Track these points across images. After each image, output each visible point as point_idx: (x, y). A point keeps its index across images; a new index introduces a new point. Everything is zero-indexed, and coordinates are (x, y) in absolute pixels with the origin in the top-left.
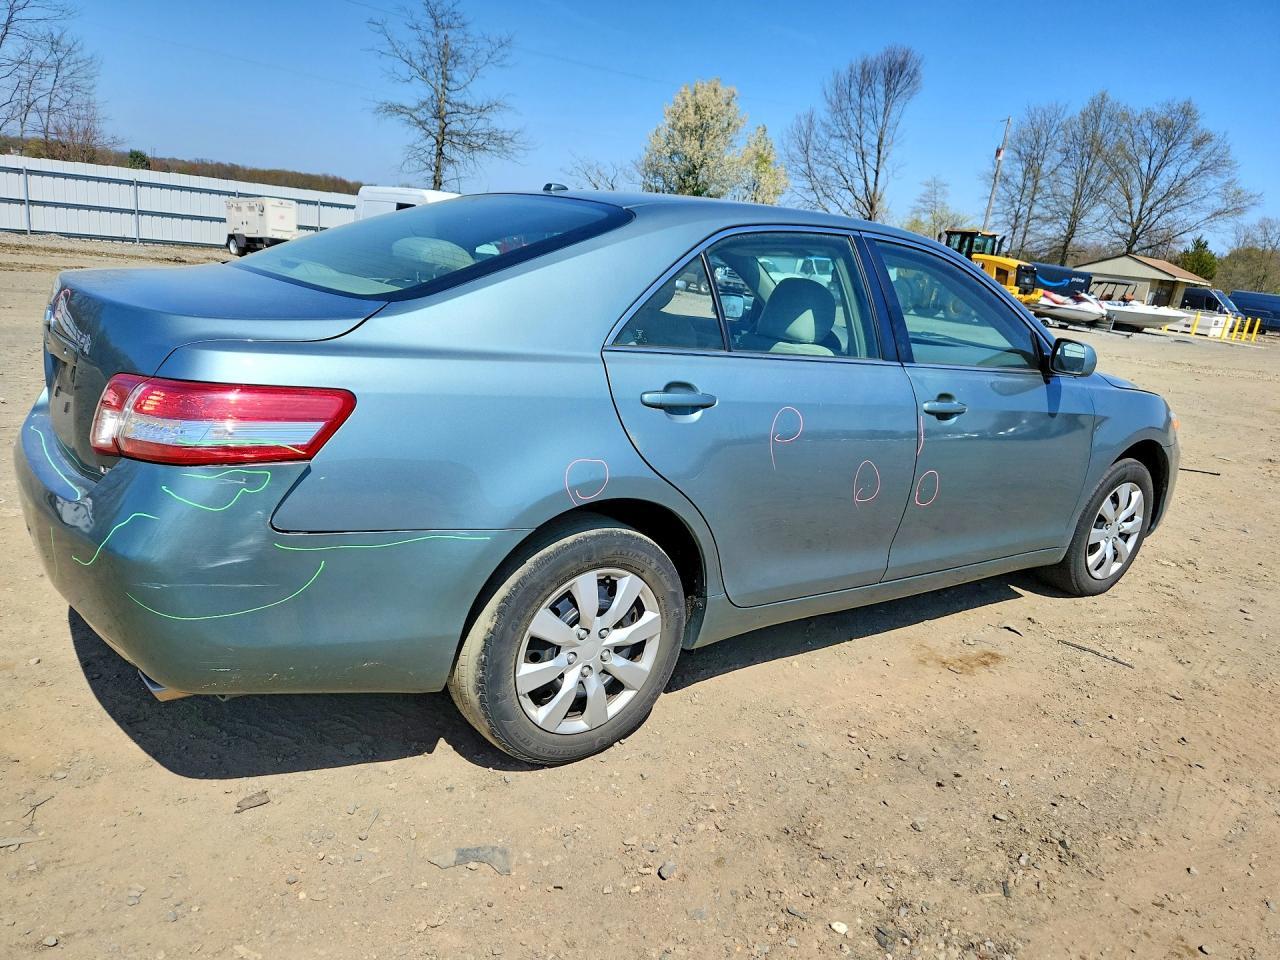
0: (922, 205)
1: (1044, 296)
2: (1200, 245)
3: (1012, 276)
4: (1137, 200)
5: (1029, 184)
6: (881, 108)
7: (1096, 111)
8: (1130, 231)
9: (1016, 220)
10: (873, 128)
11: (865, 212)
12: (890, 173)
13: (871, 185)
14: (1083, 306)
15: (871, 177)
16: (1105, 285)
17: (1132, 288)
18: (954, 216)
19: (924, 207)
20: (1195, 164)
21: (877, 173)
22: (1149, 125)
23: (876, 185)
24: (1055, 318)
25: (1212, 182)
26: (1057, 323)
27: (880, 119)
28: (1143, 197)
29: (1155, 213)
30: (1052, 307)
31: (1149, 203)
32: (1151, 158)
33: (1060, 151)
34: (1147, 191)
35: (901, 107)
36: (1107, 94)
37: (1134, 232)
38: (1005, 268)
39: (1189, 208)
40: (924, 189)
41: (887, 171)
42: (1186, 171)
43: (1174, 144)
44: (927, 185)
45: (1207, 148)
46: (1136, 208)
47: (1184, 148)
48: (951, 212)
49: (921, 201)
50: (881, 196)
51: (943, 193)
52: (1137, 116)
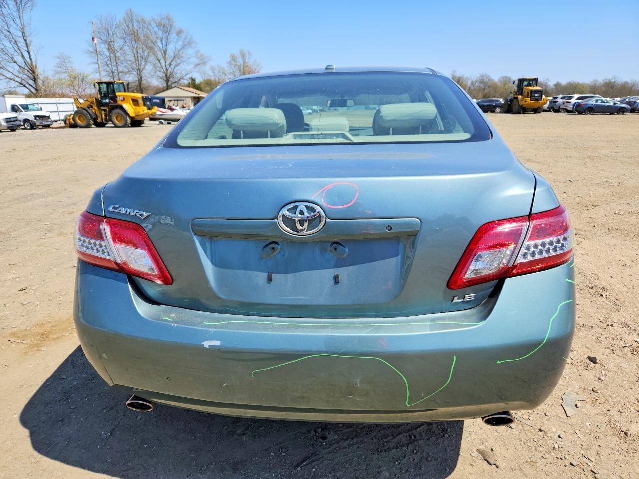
0: (59, 69)
1: (158, 110)
2: (193, 80)
3: (141, 102)
4: (162, 61)
5: (112, 55)
6: (16, 14)
7: (130, 18)
8: (164, 75)
9: (113, 74)
10: (15, 26)
11: (30, 75)
12: (36, 52)
13: (28, 60)
14: (174, 112)
15: (26, 55)
16: (173, 102)
17: (185, 101)
18: (80, 74)
19: (61, 70)
20: (180, 43)
21: (29, 53)
22: (155, 25)
23: (31, 59)
24: (165, 119)
25: (190, 51)
26: (166, 122)
27: (18, 21)
28: (165, 60)
29: (173, 67)
30: (162, 115)
31: (168, 63)
32: (161, 41)
33: (120, 38)
34: (165, 57)
35: (28, 14)
36: (132, 10)
37: (166, 76)
38: (136, 98)
39: (185, 63)
40: (57, 61)
41: (34, 51)
42: (179, 46)
43: (169, 34)
44: (58, 58)
45: (183, 36)
46: (163, 65)
47: (173, 36)
48: (78, 71)
49: (58, 67)
50: (36, 66)
51: (69, 62)
52: (148, 20)
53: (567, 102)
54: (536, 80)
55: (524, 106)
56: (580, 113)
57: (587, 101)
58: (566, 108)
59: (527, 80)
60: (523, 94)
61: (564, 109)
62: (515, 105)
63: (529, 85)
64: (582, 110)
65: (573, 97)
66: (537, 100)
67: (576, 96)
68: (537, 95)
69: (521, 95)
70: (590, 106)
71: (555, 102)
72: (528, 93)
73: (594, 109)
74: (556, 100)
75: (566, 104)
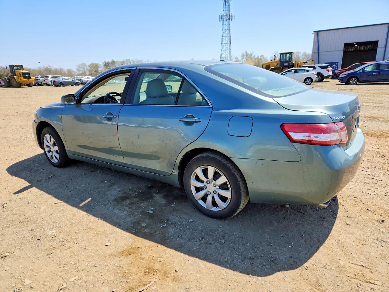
53: (46, 80)
54: (22, 66)
55: (21, 82)
56: (56, 86)
57: (58, 79)
58: (46, 83)
59: (16, 66)
60: (16, 75)
61: (45, 84)
62: (14, 82)
63: (18, 69)
64: (57, 84)
65: (49, 77)
66: (28, 79)
67: (50, 76)
68: (27, 75)
69: (15, 75)
70: (61, 82)
71: (38, 80)
72: (20, 74)
73: (64, 84)
74: (38, 78)
75: (46, 81)
